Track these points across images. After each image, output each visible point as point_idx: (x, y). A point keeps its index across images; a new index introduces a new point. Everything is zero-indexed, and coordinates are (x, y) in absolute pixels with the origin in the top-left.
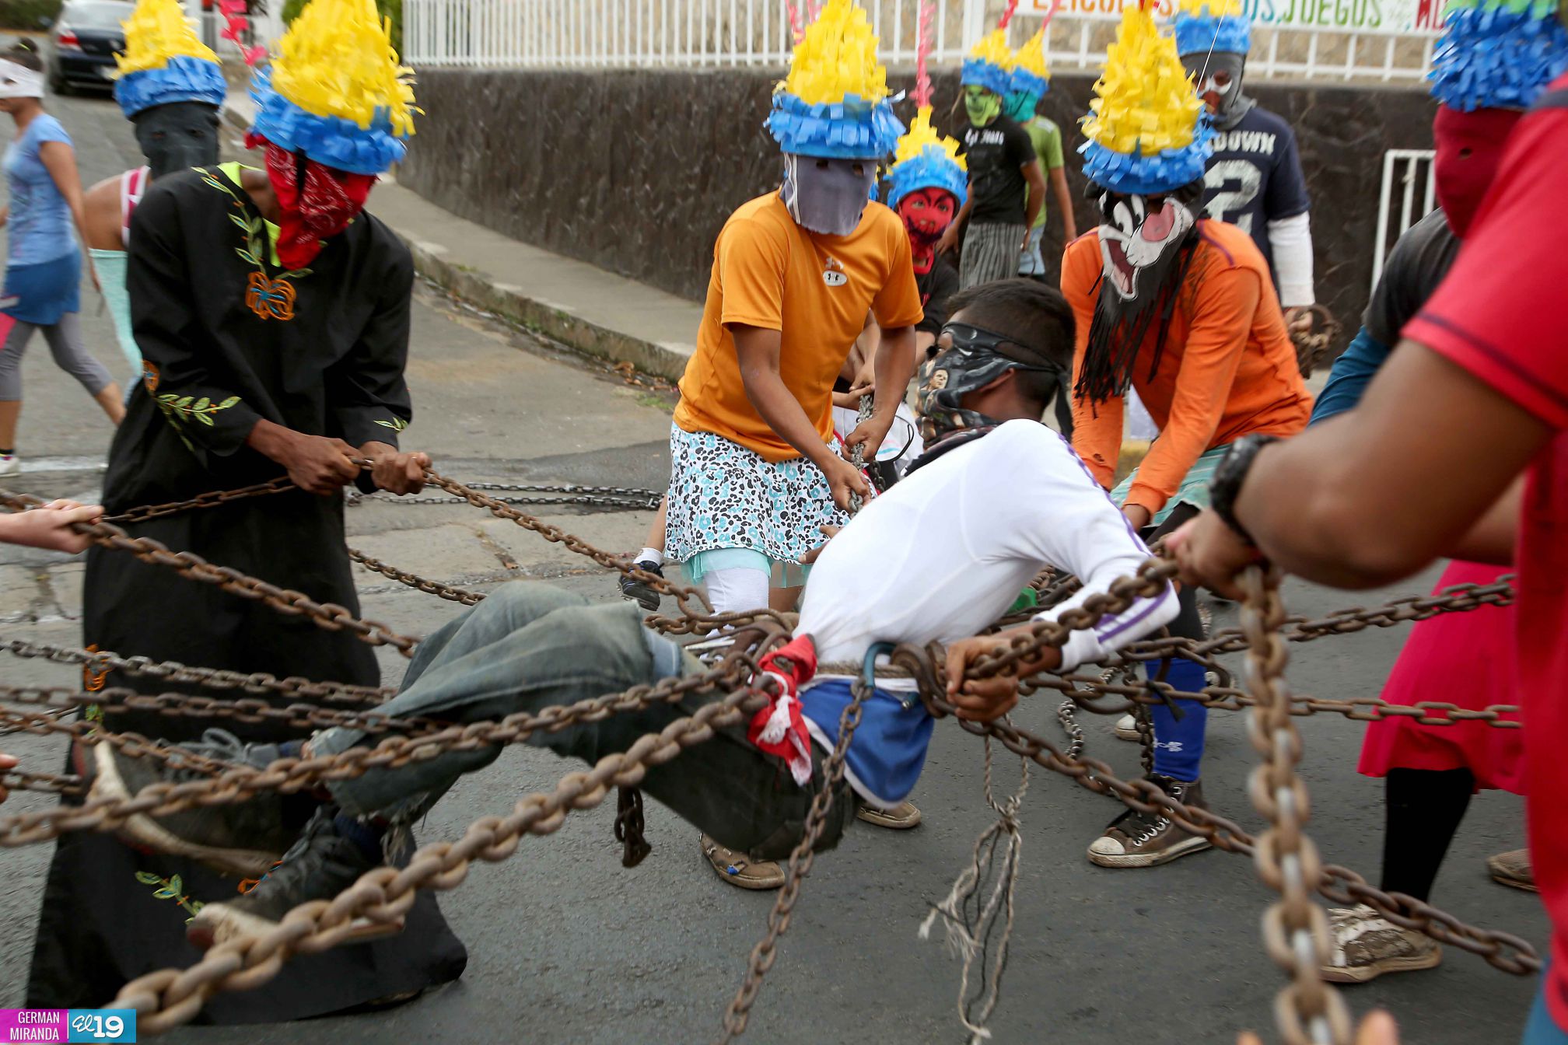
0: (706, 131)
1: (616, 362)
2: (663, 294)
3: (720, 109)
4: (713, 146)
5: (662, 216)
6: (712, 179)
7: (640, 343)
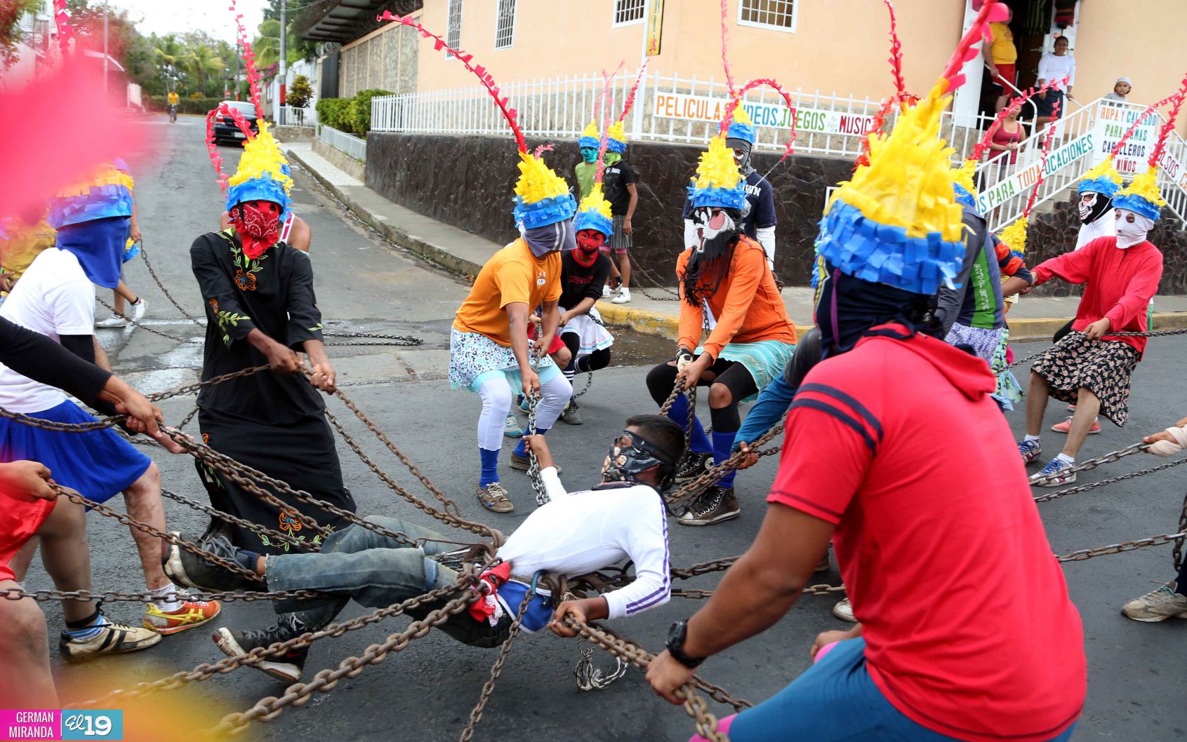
1: (465, 275)
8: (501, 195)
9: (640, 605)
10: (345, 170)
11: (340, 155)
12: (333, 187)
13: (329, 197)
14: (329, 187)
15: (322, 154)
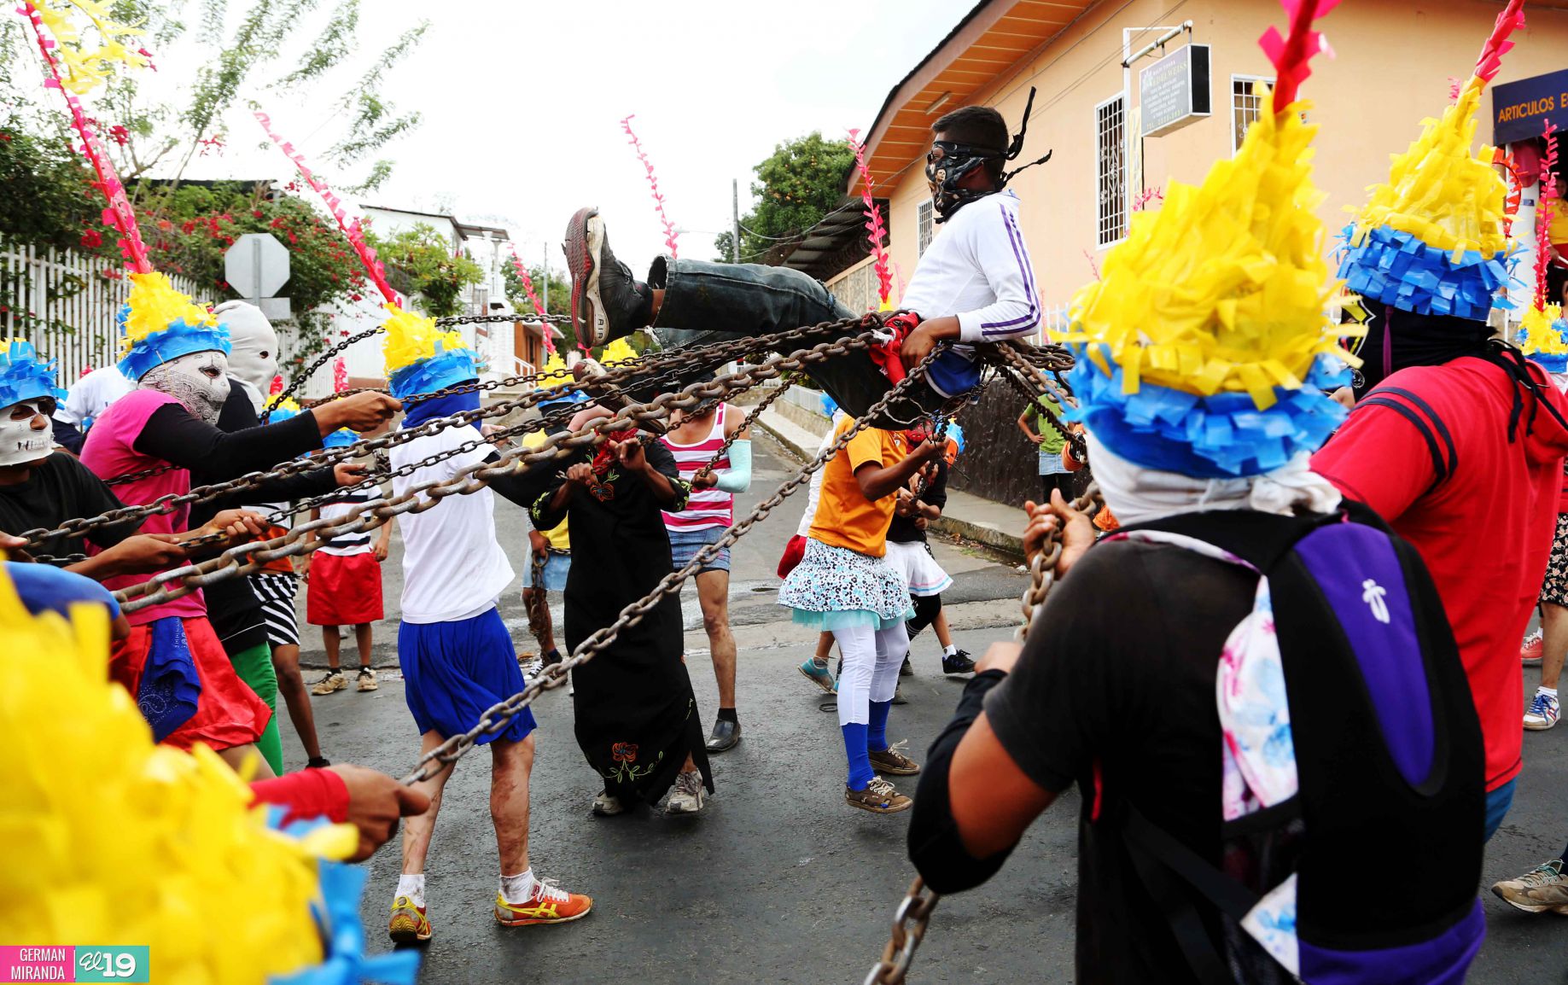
0: (995, 411)
1: (951, 534)
2: (977, 498)
3: (1002, 399)
4: (999, 418)
5: (975, 456)
6: (999, 436)
7: (963, 523)
8: (987, 444)
9: (1000, 329)
10: (814, 431)
11: (807, 415)
12: (801, 450)
13: (797, 461)
14: (796, 450)
15: (787, 416)
